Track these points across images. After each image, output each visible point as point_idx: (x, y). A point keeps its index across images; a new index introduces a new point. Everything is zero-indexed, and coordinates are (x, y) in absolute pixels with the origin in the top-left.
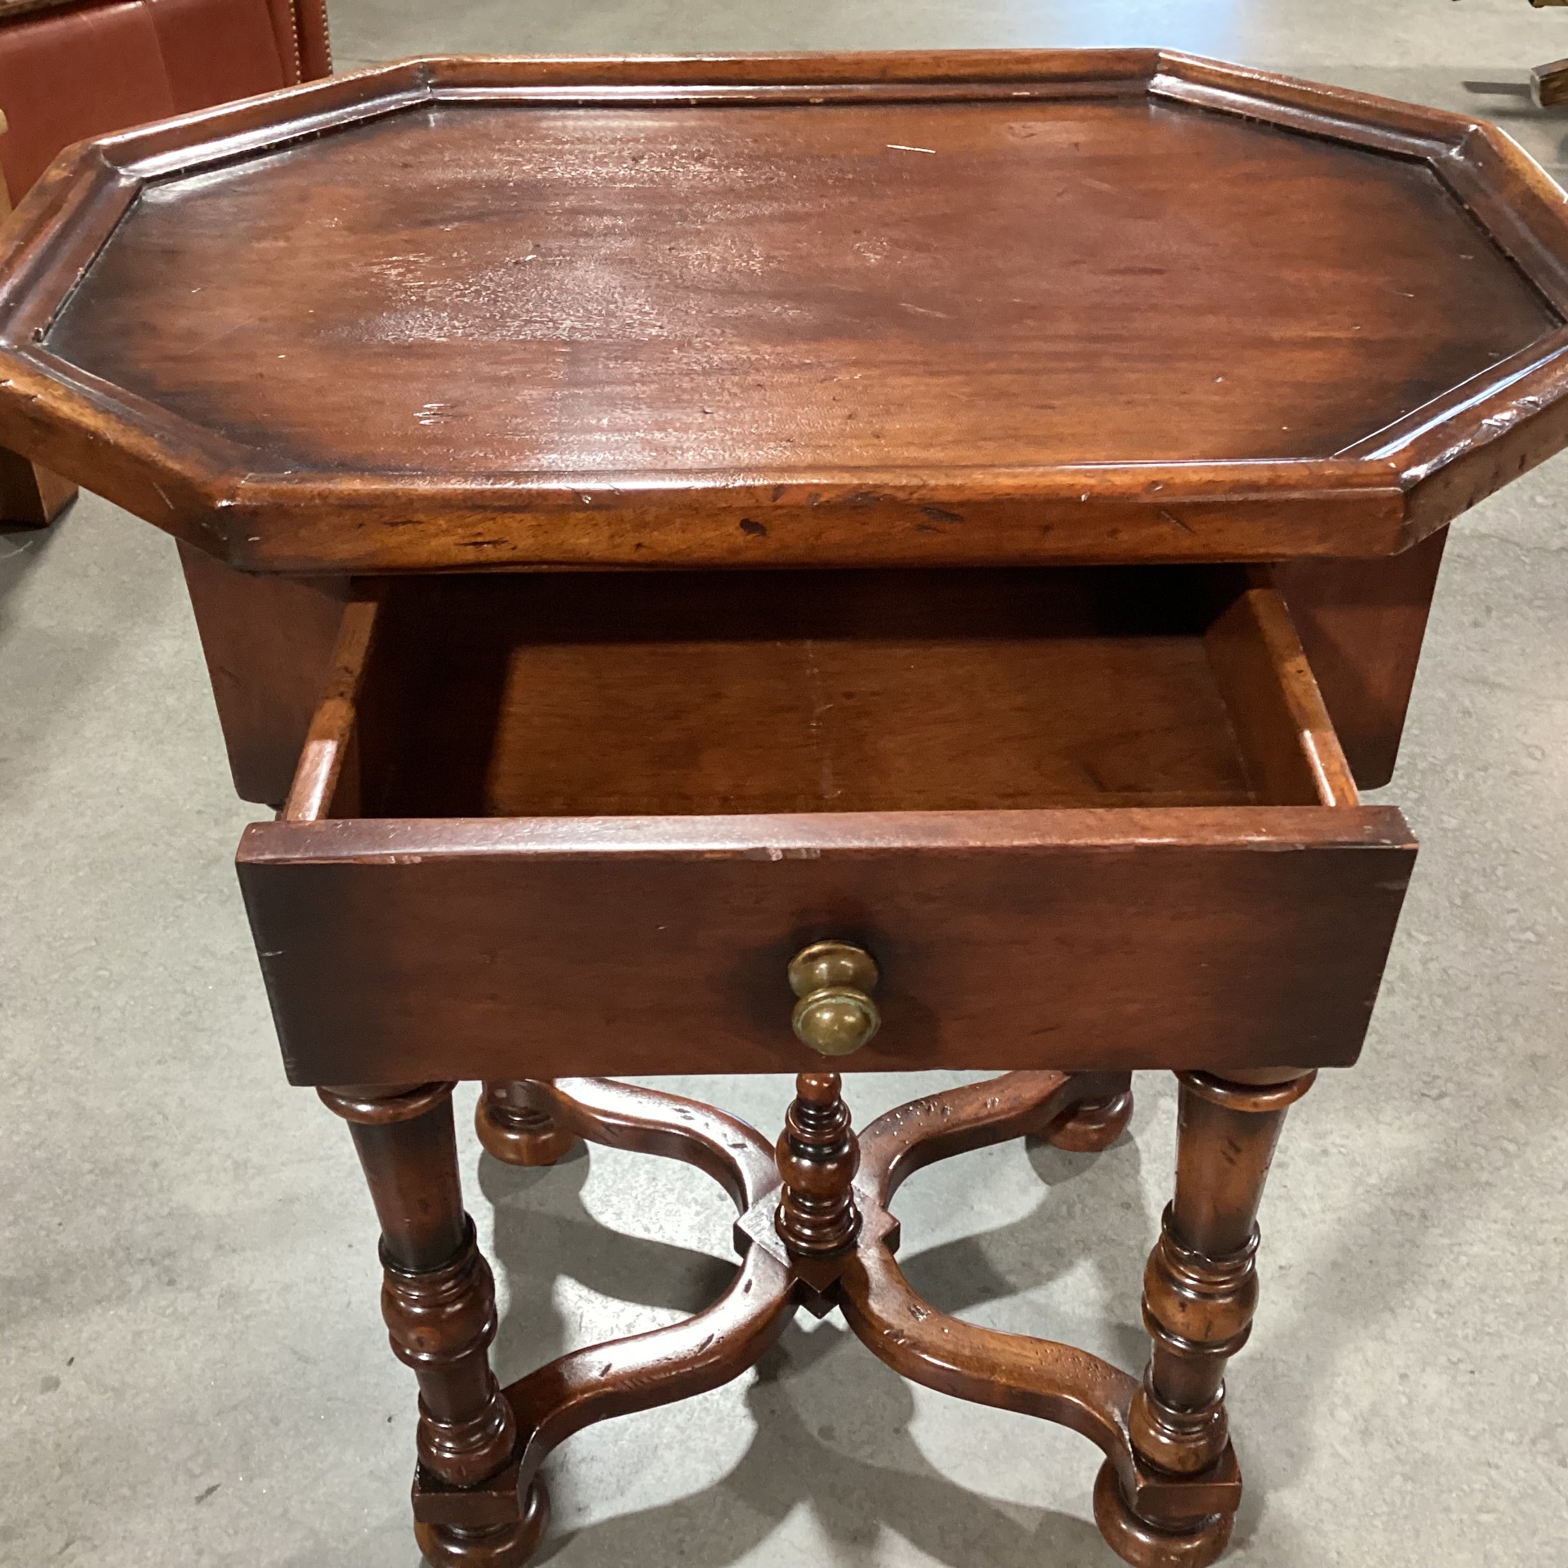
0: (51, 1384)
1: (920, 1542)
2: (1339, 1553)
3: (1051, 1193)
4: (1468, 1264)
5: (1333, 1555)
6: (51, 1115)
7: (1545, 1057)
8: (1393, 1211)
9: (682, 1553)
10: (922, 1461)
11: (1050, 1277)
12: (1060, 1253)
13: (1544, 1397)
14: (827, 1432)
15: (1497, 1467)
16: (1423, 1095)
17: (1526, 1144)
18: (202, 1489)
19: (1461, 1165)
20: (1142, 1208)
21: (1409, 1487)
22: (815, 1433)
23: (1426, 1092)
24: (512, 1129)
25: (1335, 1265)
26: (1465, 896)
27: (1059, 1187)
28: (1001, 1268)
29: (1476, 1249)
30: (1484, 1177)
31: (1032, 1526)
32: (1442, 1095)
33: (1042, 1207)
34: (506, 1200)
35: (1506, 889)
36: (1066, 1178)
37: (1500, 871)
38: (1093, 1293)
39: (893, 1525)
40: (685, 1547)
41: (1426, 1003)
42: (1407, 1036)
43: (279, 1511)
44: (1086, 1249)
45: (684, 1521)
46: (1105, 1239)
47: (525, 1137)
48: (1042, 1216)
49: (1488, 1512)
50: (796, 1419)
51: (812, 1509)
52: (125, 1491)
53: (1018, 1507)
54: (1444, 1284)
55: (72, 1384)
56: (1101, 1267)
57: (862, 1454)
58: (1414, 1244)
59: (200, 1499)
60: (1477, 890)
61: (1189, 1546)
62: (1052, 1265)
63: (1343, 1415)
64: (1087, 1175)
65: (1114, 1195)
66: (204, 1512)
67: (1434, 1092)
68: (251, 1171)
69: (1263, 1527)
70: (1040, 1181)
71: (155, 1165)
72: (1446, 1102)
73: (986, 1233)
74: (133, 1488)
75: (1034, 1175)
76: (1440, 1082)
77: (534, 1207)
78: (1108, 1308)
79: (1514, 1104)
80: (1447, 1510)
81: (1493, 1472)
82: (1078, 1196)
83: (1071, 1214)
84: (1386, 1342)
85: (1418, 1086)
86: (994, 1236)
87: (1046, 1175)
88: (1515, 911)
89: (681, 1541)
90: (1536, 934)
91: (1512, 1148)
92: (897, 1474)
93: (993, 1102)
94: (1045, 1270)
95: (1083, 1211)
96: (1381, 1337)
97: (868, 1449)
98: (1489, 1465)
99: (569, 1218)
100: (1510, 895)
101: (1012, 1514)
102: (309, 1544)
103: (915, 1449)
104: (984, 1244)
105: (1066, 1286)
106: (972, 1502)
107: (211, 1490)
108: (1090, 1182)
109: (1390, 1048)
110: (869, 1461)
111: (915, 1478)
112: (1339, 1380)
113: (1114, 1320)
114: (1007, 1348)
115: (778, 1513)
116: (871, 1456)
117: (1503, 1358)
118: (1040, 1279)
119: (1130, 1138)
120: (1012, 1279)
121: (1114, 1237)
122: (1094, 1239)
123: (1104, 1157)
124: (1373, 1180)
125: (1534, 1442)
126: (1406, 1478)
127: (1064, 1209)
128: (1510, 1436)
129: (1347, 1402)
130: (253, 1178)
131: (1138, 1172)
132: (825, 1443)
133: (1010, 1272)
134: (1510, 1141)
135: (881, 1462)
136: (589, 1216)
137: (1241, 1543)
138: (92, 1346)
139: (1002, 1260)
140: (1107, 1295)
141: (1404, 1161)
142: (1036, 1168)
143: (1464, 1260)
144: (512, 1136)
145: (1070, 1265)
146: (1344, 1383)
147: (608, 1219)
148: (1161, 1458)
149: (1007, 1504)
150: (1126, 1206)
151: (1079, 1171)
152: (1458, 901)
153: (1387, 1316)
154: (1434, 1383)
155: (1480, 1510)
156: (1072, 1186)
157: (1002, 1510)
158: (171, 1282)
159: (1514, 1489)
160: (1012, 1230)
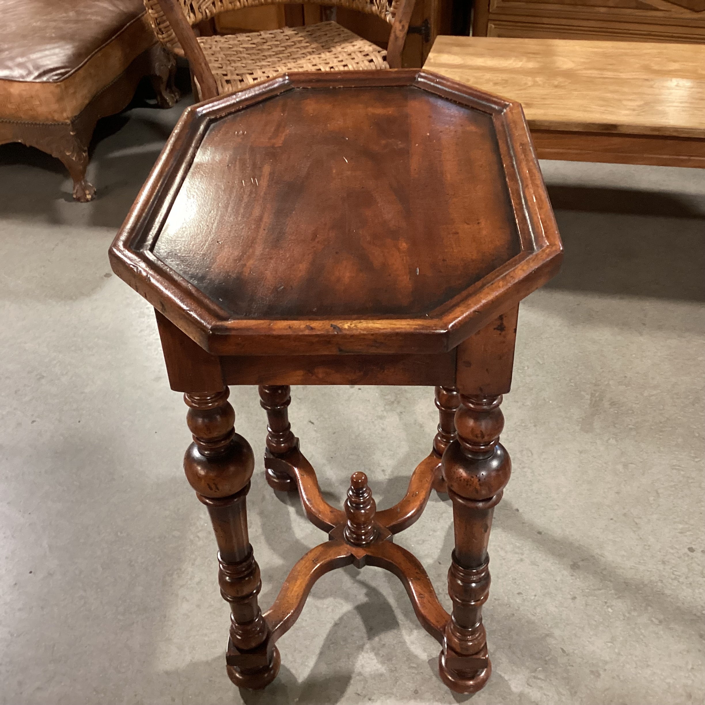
11: (377, 654)
12: (390, 660)
18: (312, 421)
20: (415, 699)
27: (427, 665)
28: (382, 636)
33: (415, 657)
38: (368, 669)
44: (391, 671)
45: (284, 530)
46: (396, 680)
52: (314, 406)
56: (381, 675)
59: (310, 422)
62: (383, 656)
64: (434, 678)
65: (423, 688)
70: (428, 658)
74: (315, 408)
78: (360, 674)
82: (422, 673)
83: (411, 668)
95: (413, 673)
104: (395, 631)
105: (373, 659)
107: (313, 423)
108: (430, 679)
113: (353, 675)
114: (296, 586)
121: (398, 683)
122: (397, 675)
127: (415, 665)
131: (437, 701)
139: (387, 637)
140: (366, 675)
145: (383, 663)
150: (416, 692)
156: (428, 672)
158: (388, 404)
160: (402, 642)
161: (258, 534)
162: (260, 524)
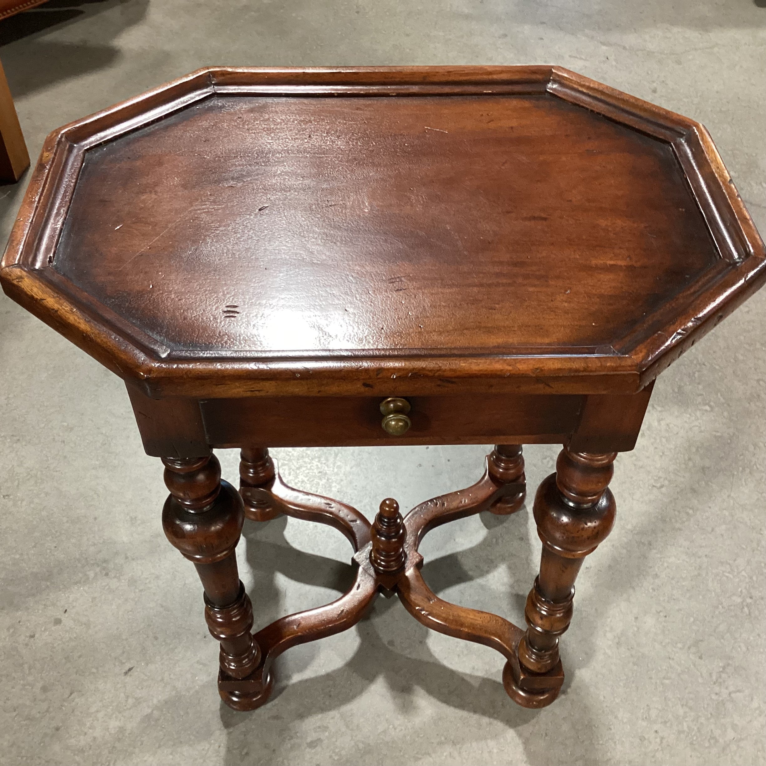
0: (58, 622)
1: (430, 692)
2: (604, 697)
3: (489, 533)
4: (668, 566)
5: (602, 698)
6: (47, 494)
7: (708, 468)
8: (637, 542)
9: (330, 696)
10: (431, 655)
11: (488, 572)
12: (492, 561)
13: (694, 627)
14: (391, 643)
15: (673, 659)
16: (654, 486)
17: (697, 510)
18: (127, 668)
19: (668, 519)
20: (528, 540)
21: (635, 667)
22: (386, 643)
23: (654, 484)
24: (253, 507)
25: (610, 566)
26: (680, 387)
27: (492, 530)
28: (466, 568)
29: (672, 559)
30: (678, 525)
31: (476, 684)
32: (662, 486)
33: (485, 540)
34: (252, 536)
35: (699, 384)
36: (496, 526)
37: (697, 375)
38: (506, 580)
39: (418, 684)
40: (332, 694)
41: (658, 441)
42: (648, 457)
43: (160, 678)
44: (503, 560)
45: (331, 682)
46: (512, 555)
47: (259, 510)
48: (485, 544)
49: (667, 679)
50: (378, 637)
51: (385, 677)
52: (94, 670)
53: (471, 676)
54: (656, 576)
55: (67, 621)
56: (510, 568)
57: (406, 653)
58: (645, 557)
59: (126, 673)
60: (686, 384)
61: (542, 698)
62: (488, 567)
63: (609, 635)
64: (505, 525)
65: (516, 534)
66: (128, 679)
67: (658, 485)
68: (139, 522)
69: (573, 685)
70: (484, 527)
71: (95, 519)
72: (664, 490)
73: (460, 552)
74: (97, 668)
75: (482, 524)
76: (662, 480)
77: (264, 539)
78: (512, 586)
79: (693, 491)
80: (651, 678)
81: (671, 661)
82: (501, 534)
83: (497, 543)
84: (630, 602)
85: (652, 481)
86: (464, 553)
87: (487, 525)
88: (701, 395)
89: (330, 691)
90: (710, 406)
91: (691, 512)
92: (420, 661)
93: (465, 501)
94: (486, 568)
95: (503, 541)
96: (628, 600)
97: (408, 650)
98: (670, 658)
99: (279, 544)
100: (700, 387)
101: (468, 679)
102: (174, 693)
103: (428, 650)
104: (459, 557)
105: (494, 576)
106: (452, 673)
107: (130, 670)
108: (506, 528)
109: (640, 464)
110: (409, 656)
111: (428, 663)
112: (609, 620)
113: (514, 592)
115: (371, 678)
116: (410, 653)
117: (679, 610)
118: (483, 573)
119: (525, 507)
120: (470, 573)
121: (515, 554)
122: (507, 554)
123: (513, 516)
124: (629, 527)
125: (689, 648)
126: (634, 664)
127: (494, 540)
128: (679, 645)
129: (612, 629)
130: (139, 525)
131: (527, 523)
132: (391, 648)
133: (471, 570)
134: (690, 508)
135: (414, 656)
136: (287, 543)
137: (564, 692)
138: (74, 604)
139: (467, 564)
140: (512, 581)
141: (643, 518)
142: (482, 521)
143: (666, 565)
144: (253, 510)
145: (496, 567)
146: (611, 621)
147: (296, 545)
148: (531, 667)
149: (466, 674)
150: (522, 539)
151: (502, 522)
152: (676, 390)
153: (631, 591)
154: (650, 622)
155: (664, 678)
156: (499, 530)
157: (465, 678)
158: (107, 574)
159: (679, 669)
160: (471, 550)
161: (338, 716)
162: (320, 716)
